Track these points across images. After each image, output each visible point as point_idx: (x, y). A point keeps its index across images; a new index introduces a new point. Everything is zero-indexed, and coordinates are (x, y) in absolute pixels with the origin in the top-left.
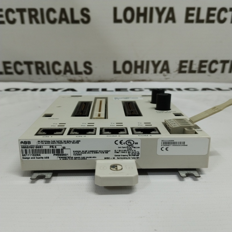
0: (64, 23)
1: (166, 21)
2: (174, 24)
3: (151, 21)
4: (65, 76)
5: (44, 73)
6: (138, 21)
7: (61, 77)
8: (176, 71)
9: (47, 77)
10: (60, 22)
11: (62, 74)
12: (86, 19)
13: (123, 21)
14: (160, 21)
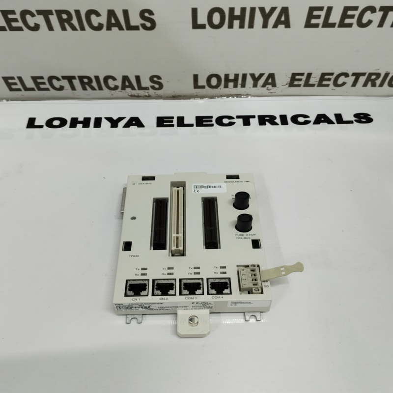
0: (115, 29)
1: (275, 26)
2: (288, 29)
3: (251, 26)
4: (124, 91)
5: (93, 89)
6: (231, 26)
7: (118, 93)
8: (287, 84)
9: (98, 93)
10: (109, 29)
11: (120, 89)
12: (148, 24)
13: (208, 26)
14: (265, 26)
